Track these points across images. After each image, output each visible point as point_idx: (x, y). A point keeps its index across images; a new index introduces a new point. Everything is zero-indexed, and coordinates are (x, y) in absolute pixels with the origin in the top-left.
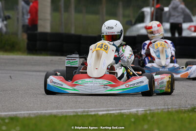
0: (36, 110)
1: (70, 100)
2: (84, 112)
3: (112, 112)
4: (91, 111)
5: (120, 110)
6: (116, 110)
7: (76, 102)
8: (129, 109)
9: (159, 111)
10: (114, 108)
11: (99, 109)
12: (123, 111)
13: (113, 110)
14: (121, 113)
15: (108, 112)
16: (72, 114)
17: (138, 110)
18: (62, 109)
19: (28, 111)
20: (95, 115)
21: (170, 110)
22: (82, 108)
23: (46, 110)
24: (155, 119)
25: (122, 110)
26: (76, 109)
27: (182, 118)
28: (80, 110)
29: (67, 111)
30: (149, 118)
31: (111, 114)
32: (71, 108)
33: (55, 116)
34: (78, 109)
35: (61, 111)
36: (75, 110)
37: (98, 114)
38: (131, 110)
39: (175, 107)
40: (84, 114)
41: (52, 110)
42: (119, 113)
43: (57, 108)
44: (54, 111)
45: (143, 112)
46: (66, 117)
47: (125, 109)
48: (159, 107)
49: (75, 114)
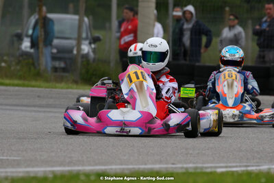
0: (132, 164)
1: (179, 152)
3: (235, 169)
4: (206, 168)
5: (246, 166)
6: (240, 166)
7: (187, 154)
8: (259, 166)
10: (238, 164)
11: (217, 165)
12: (250, 168)
13: (236, 167)
14: (247, 170)
16: (180, 171)
18: (167, 163)
19: (122, 165)
20: (211, 173)
22: (194, 163)
23: (146, 164)
25: (249, 166)
26: (186, 163)
28: (191, 165)
31: (233, 172)
32: (180, 162)
34: (188, 163)
35: (165, 166)
36: (185, 166)
37: (215, 172)
41: (153, 164)
42: (244, 171)
43: (161, 162)
44: (157, 167)
47: (253, 166)
49: (184, 171)
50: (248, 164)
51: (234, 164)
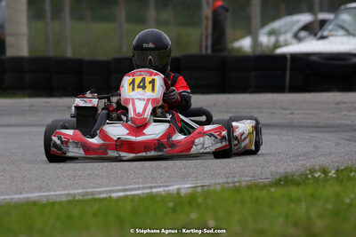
0: (2, 194)
1: (64, 174)
2: (87, 194)
3: (136, 192)
4: (100, 193)
5: (151, 188)
6: (144, 188)
7: (74, 177)
8: (167, 186)
9: (218, 187)
10: (141, 186)
11: (114, 188)
12: (154, 190)
13: (139, 189)
14: (151, 193)
15: (128, 193)
16: (64, 199)
17: (182, 186)
18: (49, 190)
20: (105, 199)
21: (237, 184)
23: (20, 194)
24: (209, 202)
25: (155, 187)
26: (73, 189)
27: (257, 199)
28: (80, 191)
29: (58, 193)
30: (200, 200)
31: (133, 196)
32: (65, 188)
33: (35, 204)
34: (77, 189)
35: (46, 194)
36: (72, 192)
37: (110, 197)
38: (171, 188)
39: (248, 179)
40: (86, 197)
41: (31, 192)
42: (148, 193)
43: (40, 189)
44: (35, 195)
45: (190, 190)
46: (53, 204)
47: (159, 187)
48: (221, 181)
49: (70, 198)
50: (154, 185)
51: (137, 186)
